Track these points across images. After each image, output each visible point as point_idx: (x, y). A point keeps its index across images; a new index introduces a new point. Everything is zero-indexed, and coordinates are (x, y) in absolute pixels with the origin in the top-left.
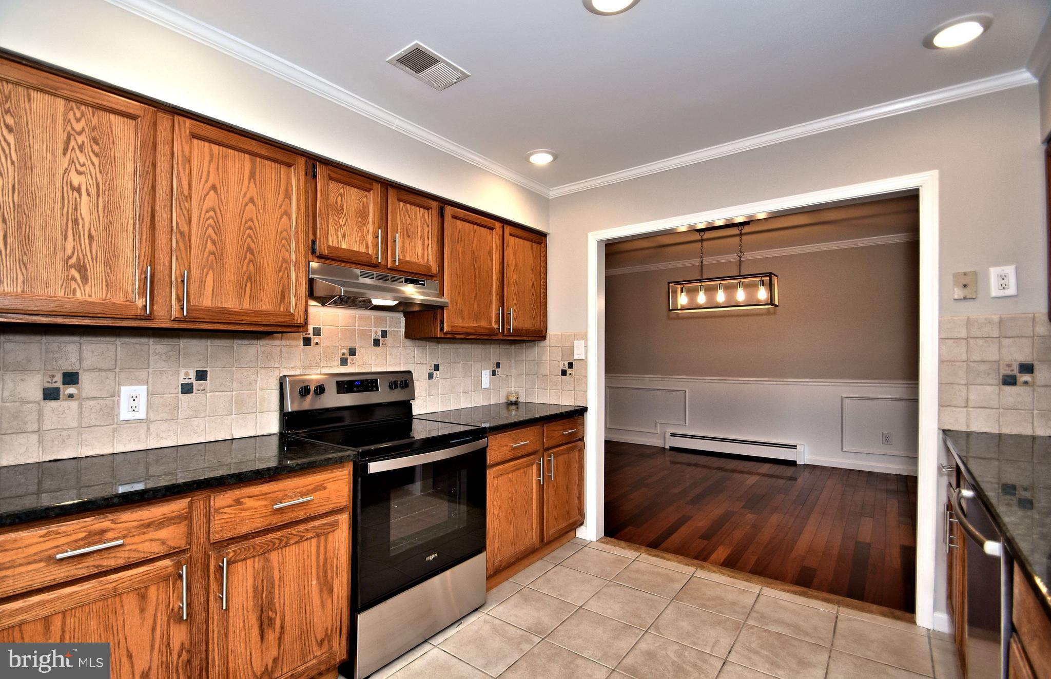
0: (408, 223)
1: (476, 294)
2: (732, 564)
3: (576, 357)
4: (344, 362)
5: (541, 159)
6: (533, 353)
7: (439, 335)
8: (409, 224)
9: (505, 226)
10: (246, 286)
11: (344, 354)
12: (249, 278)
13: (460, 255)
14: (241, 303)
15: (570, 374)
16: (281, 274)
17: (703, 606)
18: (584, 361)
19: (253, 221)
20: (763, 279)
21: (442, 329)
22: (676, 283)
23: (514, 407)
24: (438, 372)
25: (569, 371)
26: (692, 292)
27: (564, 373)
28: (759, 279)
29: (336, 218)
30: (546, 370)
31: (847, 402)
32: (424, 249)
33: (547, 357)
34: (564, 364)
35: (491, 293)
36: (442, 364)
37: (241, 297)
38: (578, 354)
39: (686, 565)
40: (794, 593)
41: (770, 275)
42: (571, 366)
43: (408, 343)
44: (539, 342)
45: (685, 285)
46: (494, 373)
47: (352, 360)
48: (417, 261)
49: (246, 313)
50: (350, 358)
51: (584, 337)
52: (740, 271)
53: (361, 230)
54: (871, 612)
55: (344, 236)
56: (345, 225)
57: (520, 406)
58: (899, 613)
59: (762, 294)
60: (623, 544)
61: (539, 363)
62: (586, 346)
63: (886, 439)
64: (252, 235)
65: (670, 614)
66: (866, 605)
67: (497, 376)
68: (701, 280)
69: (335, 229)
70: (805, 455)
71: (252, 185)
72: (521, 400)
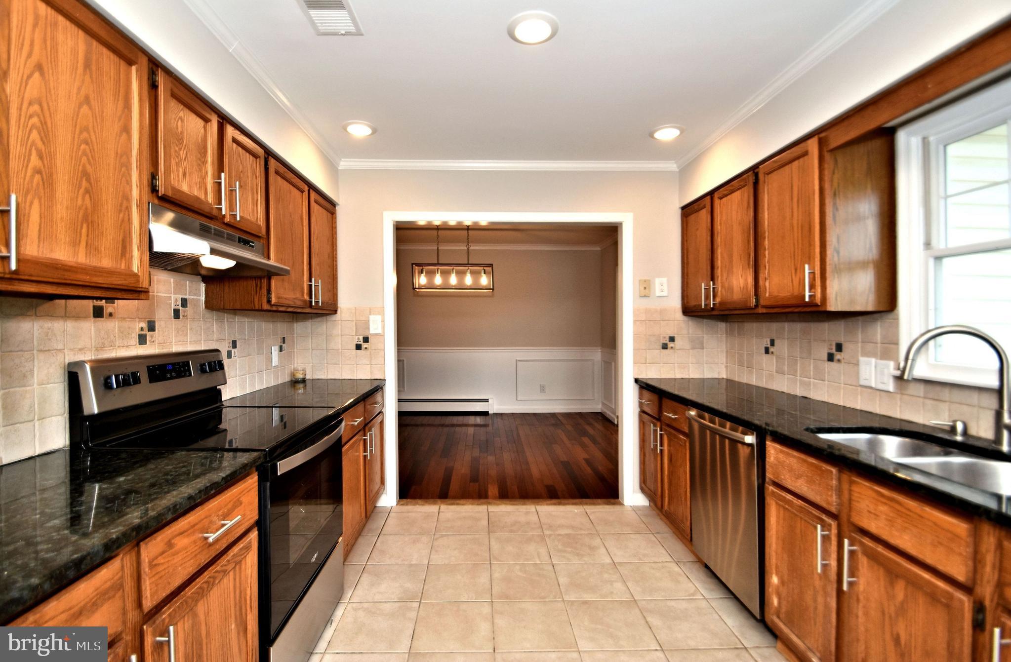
0: (240, 170)
1: (294, 263)
2: (505, 495)
3: (372, 331)
4: (142, 340)
5: (360, 130)
6: (319, 327)
7: (266, 307)
8: (241, 172)
9: (311, 191)
10: (82, 228)
11: (142, 329)
12: (86, 218)
13: (281, 216)
14: (76, 253)
15: (366, 348)
16: (121, 215)
17: (511, 531)
18: (381, 336)
19: (89, 133)
20: (485, 268)
21: (269, 301)
22: (418, 265)
23: (302, 385)
24: (236, 350)
25: (364, 345)
26: (430, 274)
27: (358, 347)
28: (482, 268)
29: (177, 149)
30: (337, 343)
31: (519, 363)
32: (254, 205)
33: (337, 331)
34: (358, 339)
35: (303, 262)
36: (239, 340)
37: (75, 244)
38: (374, 328)
39: (478, 504)
40: (555, 504)
41: (491, 265)
42: (366, 340)
43: (208, 314)
44: (328, 317)
45: (424, 268)
46: (281, 350)
47: (152, 337)
48: (249, 218)
49: (84, 269)
50: (149, 334)
51: (381, 312)
52: (468, 261)
53: (200, 170)
54: (599, 504)
55: (185, 174)
56: (185, 159)
57: (307, 382)
58: (612, 501)
59: (484, 280)
60: (420, 501)
61: (328, 338)
62: (383, 321)
63: (543, 389)
64: (88, 151)
65: (495, 546)
66: (595, 501)
67: (283, 352)
68: (438, 264)
69: (176, 163)
70: (494, 407)
71: (87, 78)
72: (308, 377)
